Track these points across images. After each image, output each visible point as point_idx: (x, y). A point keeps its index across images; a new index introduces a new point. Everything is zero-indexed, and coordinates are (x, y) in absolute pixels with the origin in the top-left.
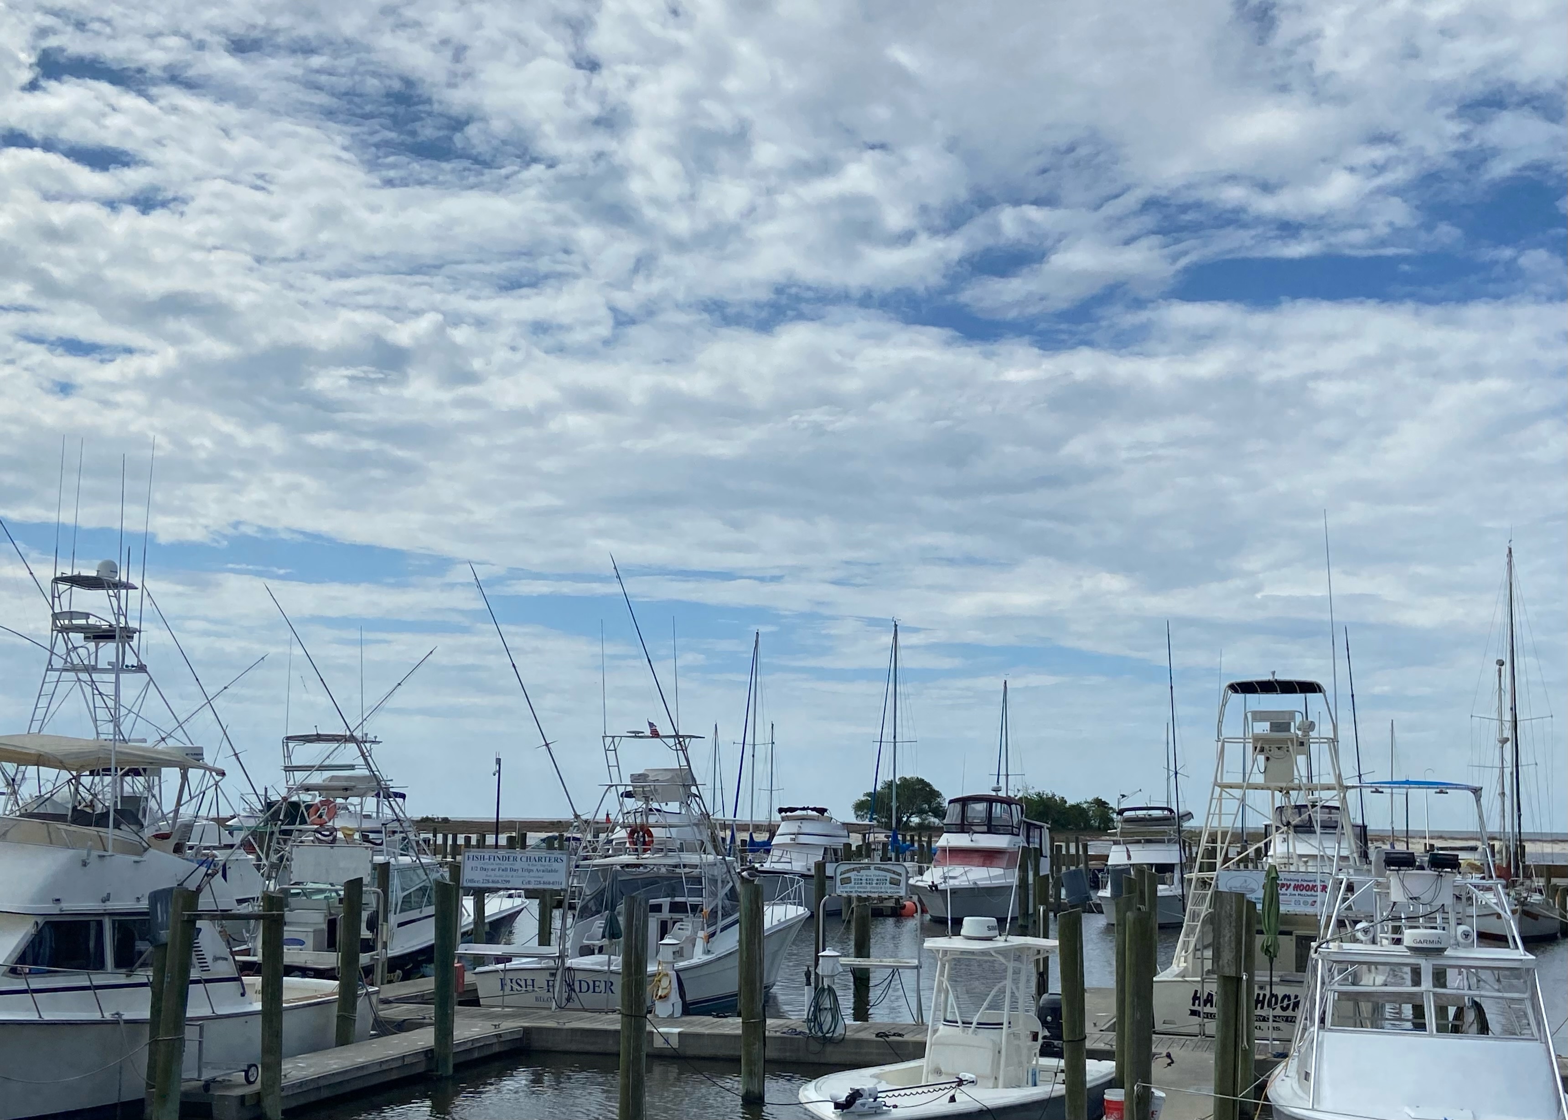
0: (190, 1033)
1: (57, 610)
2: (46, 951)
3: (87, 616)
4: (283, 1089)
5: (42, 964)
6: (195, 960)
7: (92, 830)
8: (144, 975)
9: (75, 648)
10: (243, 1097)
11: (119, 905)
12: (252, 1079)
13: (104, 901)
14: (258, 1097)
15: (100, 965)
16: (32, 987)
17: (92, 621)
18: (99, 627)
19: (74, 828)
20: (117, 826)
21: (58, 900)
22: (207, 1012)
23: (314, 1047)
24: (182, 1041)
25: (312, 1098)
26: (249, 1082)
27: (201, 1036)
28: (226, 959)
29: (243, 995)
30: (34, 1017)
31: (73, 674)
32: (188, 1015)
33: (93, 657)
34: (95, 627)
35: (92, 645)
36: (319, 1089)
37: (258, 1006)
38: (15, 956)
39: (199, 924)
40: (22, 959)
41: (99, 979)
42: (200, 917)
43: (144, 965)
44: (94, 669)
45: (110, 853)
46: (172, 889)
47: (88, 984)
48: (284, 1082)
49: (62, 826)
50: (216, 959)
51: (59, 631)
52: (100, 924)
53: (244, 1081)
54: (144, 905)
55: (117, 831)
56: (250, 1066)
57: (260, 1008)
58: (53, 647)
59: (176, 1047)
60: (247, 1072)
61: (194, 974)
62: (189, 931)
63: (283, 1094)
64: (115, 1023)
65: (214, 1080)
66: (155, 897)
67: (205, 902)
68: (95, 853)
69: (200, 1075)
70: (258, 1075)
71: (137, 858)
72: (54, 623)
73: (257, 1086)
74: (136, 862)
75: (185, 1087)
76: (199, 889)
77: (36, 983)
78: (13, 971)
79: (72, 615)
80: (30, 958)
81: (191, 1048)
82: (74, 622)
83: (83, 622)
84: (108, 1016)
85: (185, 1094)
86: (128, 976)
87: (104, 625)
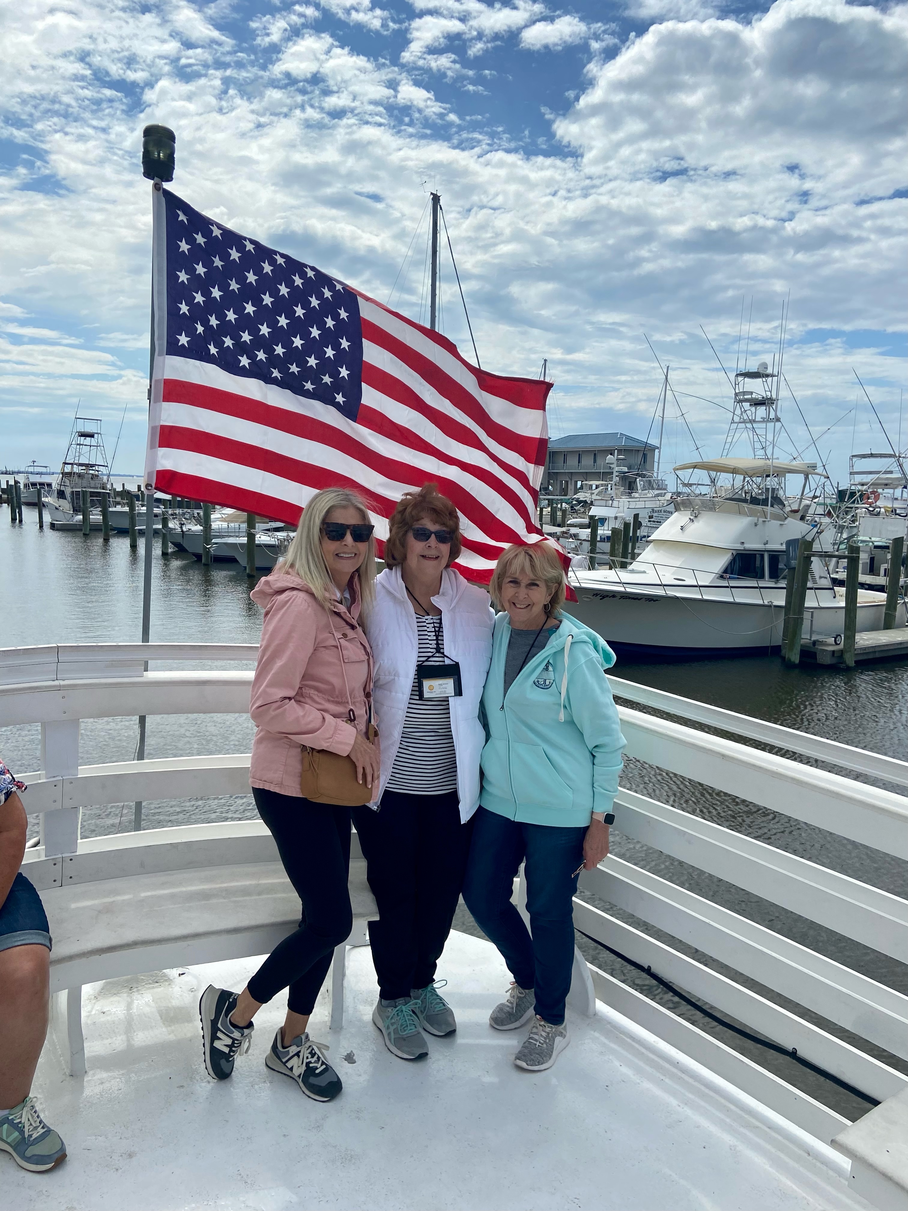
0: (807, 615)
1: (737, 391)
2: (737, 567)
3: (752, 393)
4: (855, 650)
5: (735, 574)
6: (809, 576)
7: (760, 507)
8: (783, 584)
9: (746, 411)
10: (833, 652)
11: (771, 546)
12: (838, 643)
13: (765, 544)
14: (842, 652)
15: (762, 577)
16: (731, 585)
17: (754, 396)
18: (757, 399)
19: (751, 506)
20: (772, 506)
21: (743, 543)
22: (815, 605)
23: (874, 628)
24: (802, 619)
25: (871, 656)
26: (836, 644)
27: (812, 617)
28: (826, 578)
29: (834, 597)
30: (731, 600)
31: (743, 424)
32: (806, 605)
33: (754, 415)
34: (756, 399)
35: (753, 409)
36: (875, 652)
37: (843, 604)
38: (722, 570)
39: (812, 559)
40: (725, 571)
41: (762, 584)
42: (813, 555)
43: (784, 578)
44: (754, 421)
45: (768, 519)
46: (798, 540)
47: (757, 585)
48: (856, 646)
49: (745, 505)
50: (821, 577)
51: (738, 402)
52: (762, 556)
53: (834, 643)
54: (784, 547)
55: (772, 509)
56: (838, 636)
57: (844, 605)
58: (734, 411)
59: (799, 622)
60: (835, 638)
61: (809, 584)
62: (807, 561)
63: (856, 652)
64: (770, 606)
65: (818, 641)
66: (789, 543)
67: (816, 547)
68: (761, 520)
69: (811, 637)
70: (842, 640)
71: (782, 523)
72: (735, 398)
73: (841, 646)
74: (781, 525)
75: (803, 642)
76: (813, 540)
77: (733, 583)
78: (722, 577)
79: (744, 393)
80: (729, 571)
81: (806, 624)
82: (746, 397)
83: (750, 397)
84: (766, 603)
85: (802, 645)
86: (776, 583)
87: (760, 397)
